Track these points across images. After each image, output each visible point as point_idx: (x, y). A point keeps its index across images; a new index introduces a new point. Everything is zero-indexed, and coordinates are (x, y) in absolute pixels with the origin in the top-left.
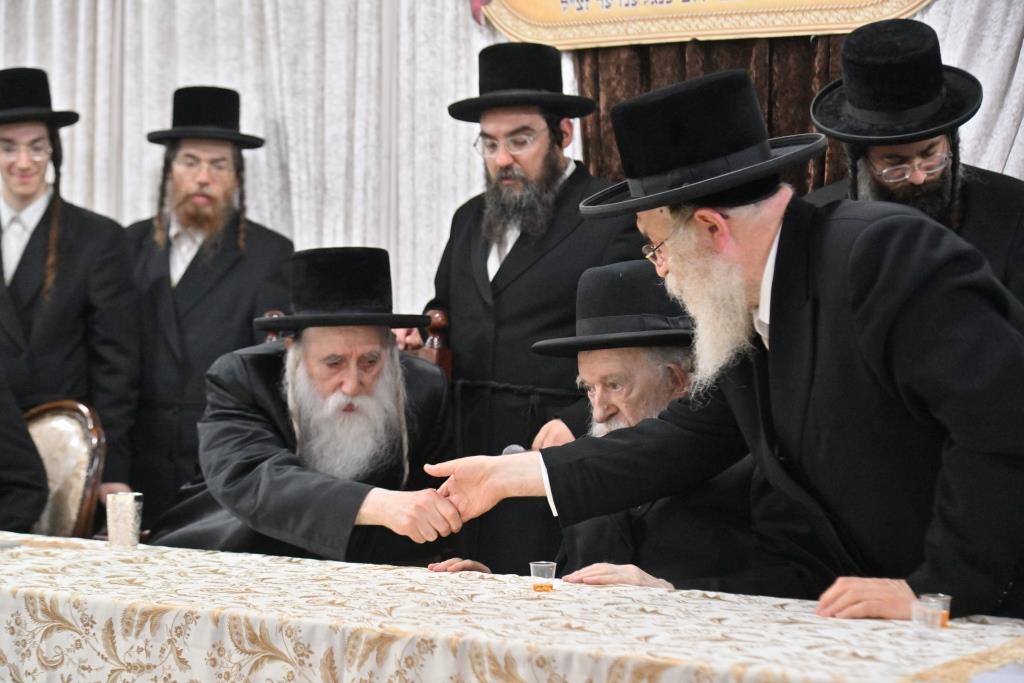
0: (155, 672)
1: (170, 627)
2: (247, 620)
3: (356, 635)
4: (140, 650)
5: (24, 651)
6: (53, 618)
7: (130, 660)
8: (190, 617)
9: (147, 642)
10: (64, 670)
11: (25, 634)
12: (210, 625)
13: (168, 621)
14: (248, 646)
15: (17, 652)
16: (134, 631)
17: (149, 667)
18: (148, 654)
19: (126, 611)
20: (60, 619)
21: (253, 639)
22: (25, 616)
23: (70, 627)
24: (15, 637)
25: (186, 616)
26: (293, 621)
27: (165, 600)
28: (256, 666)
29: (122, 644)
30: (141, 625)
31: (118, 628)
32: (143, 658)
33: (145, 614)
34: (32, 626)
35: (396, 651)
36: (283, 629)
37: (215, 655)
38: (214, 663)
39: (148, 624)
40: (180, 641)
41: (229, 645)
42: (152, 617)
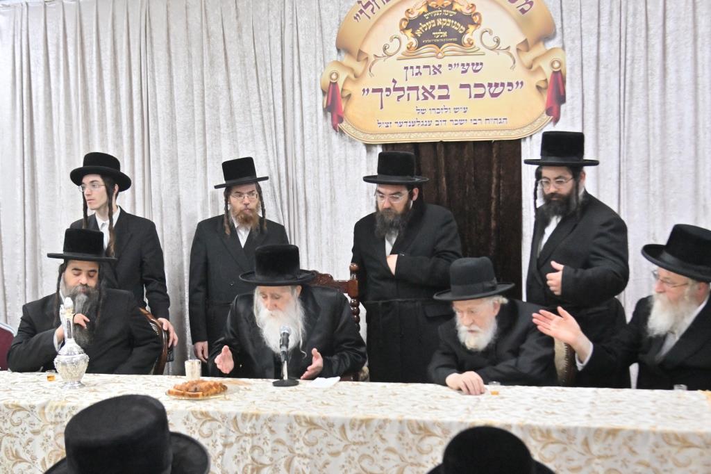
0: (368, 445)
1: (375, 425)
4: (360, 436)
5: (295, 439)
6: (311, 424)
7: (354, 440)
8: (385, 421)
9: (363, 432)
10: (319, 446)
11: (295, 432)
12: (398, 424)
13: (374, 423)
14: (417, 432)
15: (292, 440)
16: (356, 428)
17: (365, 443)
18: (364, 437)
19: (352, 420)
20: (315, 424)
21: (420, 428)
22: (295, 425)
23: (320, 428)
24: (290, 434)
26: (440, 420)
28: (422, 439)
29: (350, 434)
30: (360, 425)
31: (348, 428)
32: (362, 439)
33: (362, 421)
34: (298, 428)
36: (435, 424)
37: (400, 436)
38: (400, 439)
39: (364, 425)
40: (381, 432)
41: (407, 431)
42: (366, 422)
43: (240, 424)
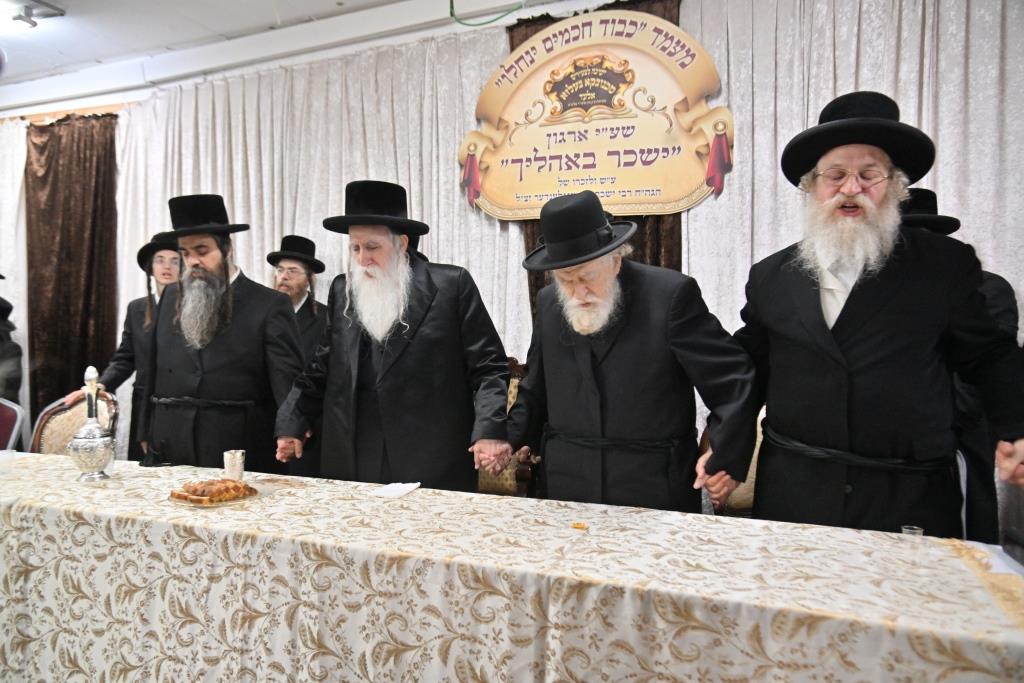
0: (400, 598)
1: (412, 568)
2: (472, 567)
3: (559, 581)
4: (388, 583)
5: (301, 578)
6: (322, 557)
7: (380, 588)
8: (427, 562)
9: (394, 578)
10: (332, 592)
11: (302, 568)
12: (443, 569)
13: (410, 564)
14: (473, 584)
15: (296, 579)
16: (384, 570)
17: (396, 594)
18: (395, 586)
19: (377, 557)
20: (328, 559)
21: (477, 579)
22: (302, 556)
23: (335, 564)
24: (293, 569)
25: (424, 562)
26: (508, 569)
27: (409, 550)
28: (479, 598)
29: (375, 578)
30: (390, 566)
31: (372, 568)
32: (391, 588)
33: (393, 560)
34: (306, 562)
35: (593, 595)
36: (501, 574)
37: (447, 589)
38: (447, 594)
39: (395, 566)
40: (419, 579)
41: (458, 582)
42: (398, 561)
43: (231, 548)
